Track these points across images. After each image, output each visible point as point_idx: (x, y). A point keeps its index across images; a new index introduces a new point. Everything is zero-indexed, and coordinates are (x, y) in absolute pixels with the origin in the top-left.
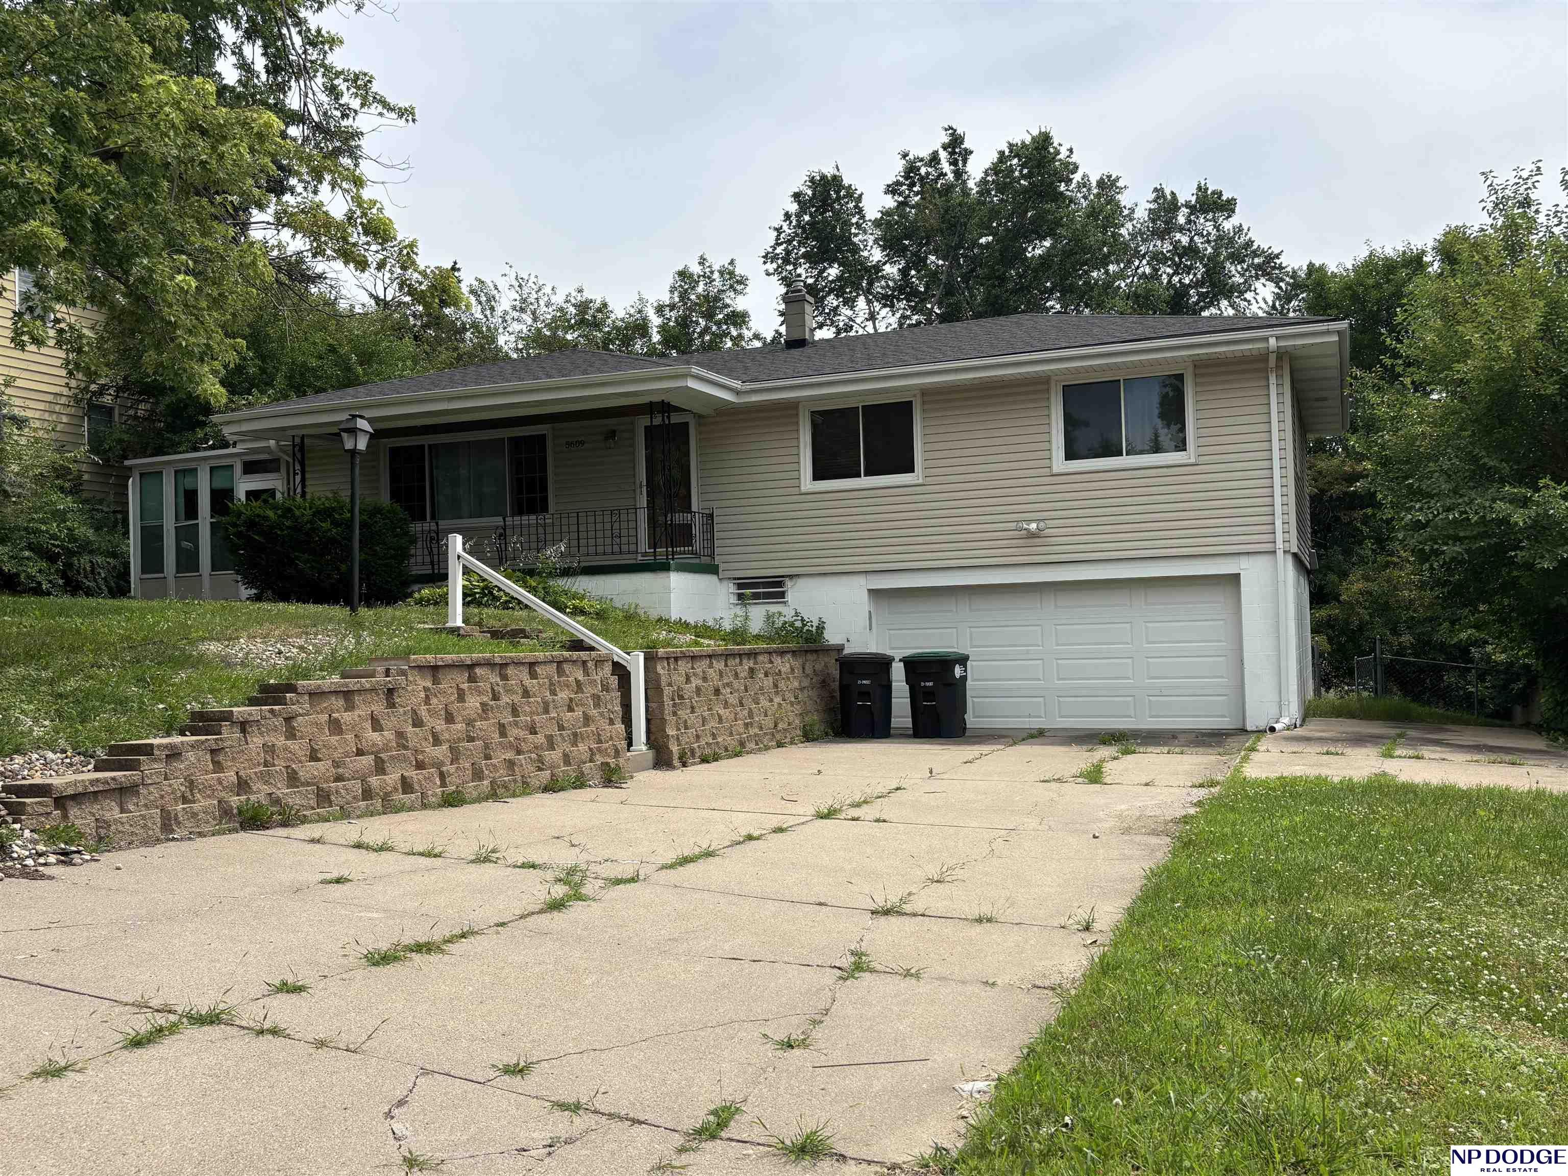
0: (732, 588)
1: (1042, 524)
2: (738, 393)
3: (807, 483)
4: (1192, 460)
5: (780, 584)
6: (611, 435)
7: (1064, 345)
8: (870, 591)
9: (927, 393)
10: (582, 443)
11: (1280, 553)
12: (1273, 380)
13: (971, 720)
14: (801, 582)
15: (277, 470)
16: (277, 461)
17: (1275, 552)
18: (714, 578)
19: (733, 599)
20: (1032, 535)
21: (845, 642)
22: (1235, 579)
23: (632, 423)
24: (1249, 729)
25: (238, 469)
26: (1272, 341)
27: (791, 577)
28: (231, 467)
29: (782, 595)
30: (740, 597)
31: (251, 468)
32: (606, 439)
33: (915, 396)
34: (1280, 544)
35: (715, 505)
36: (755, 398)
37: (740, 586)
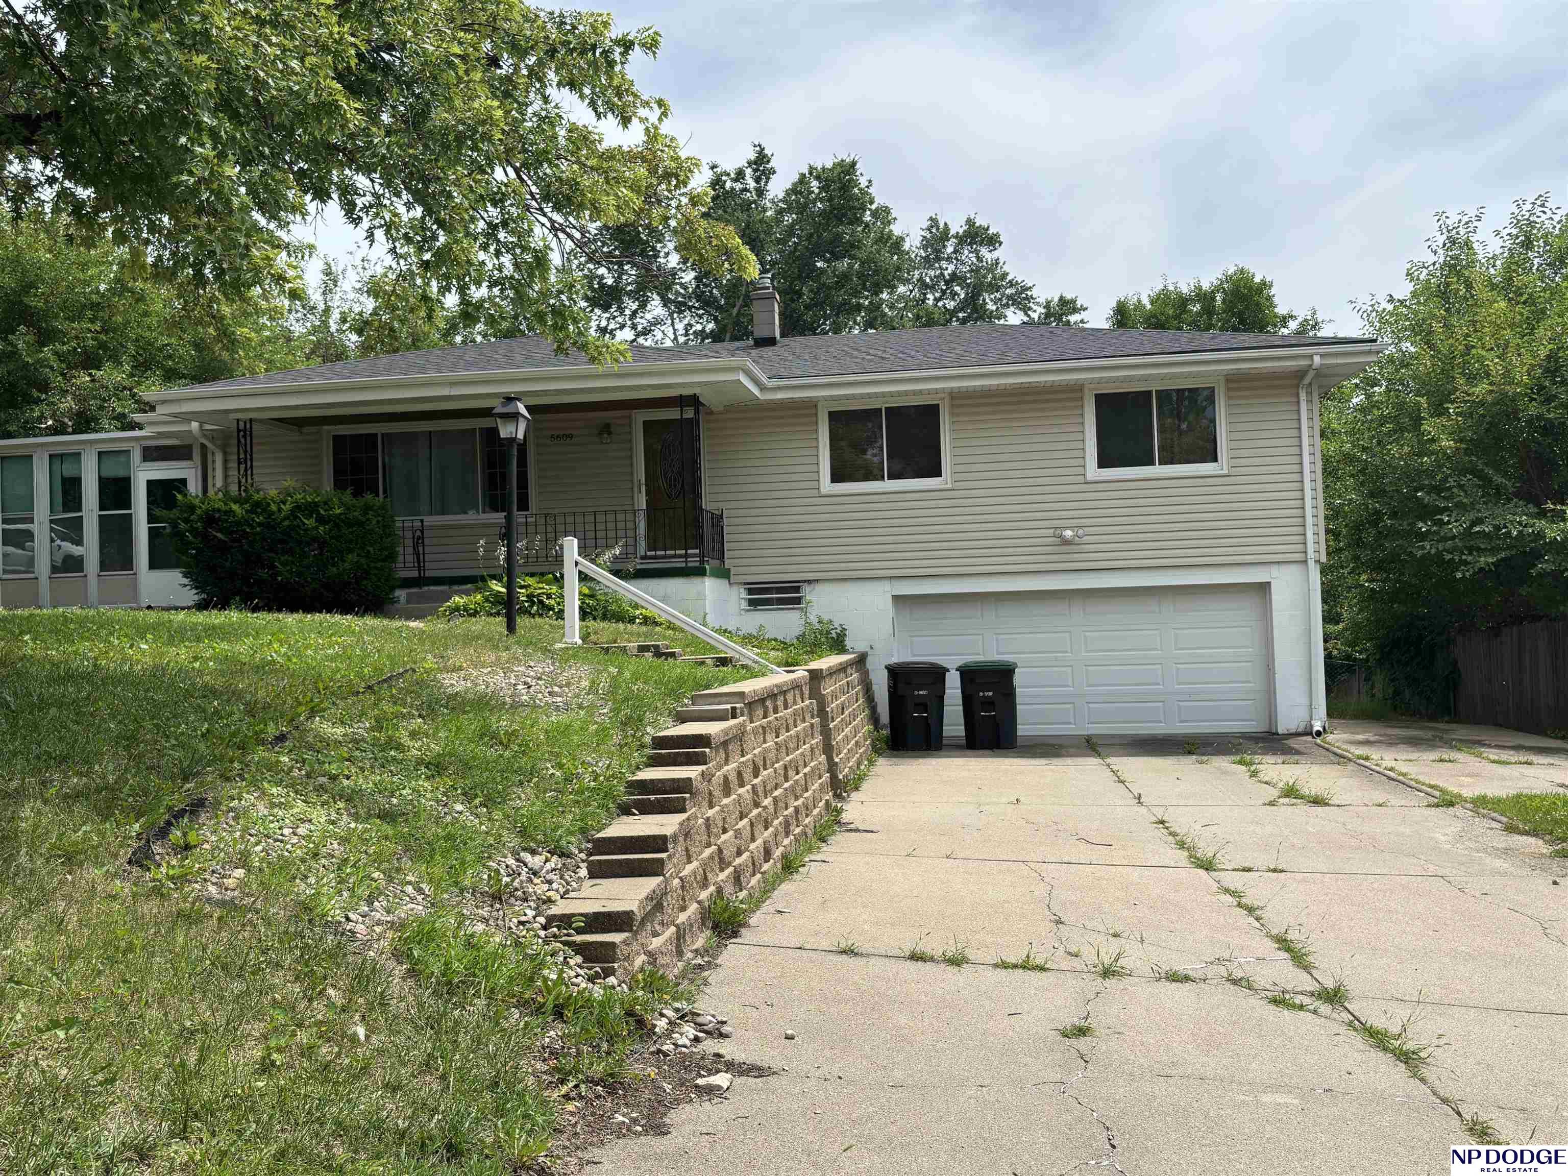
0: (744, 594)
1: (1080, 532)
2: (762, 388)
3: (826, 485)
4: (1225, 472)
5: (797, 590)
6: (606, 429)
7: (1107, 354)
8: (897, 599)
9: (961, 399)
10: (571, 436)
11: (1311, 563)
12: (1303, 396)
13: (1024, 729)
14: (819, 587)
15: (189, 457)
16: (189, 448)
17: (1305, 562)
18: (725, 582)
19: (744, 605)
20: (1066, 542)
21: (868, 649)
22: (1264, 588)
23: (630, 417)
24: (1280, 732)
25: (136, 456)
26: (1317, 359)
27: (809, 582)
28: (127, 452)
29: (798, 601)
30: (752, 603)
31: (153, 454)
32: (600, 434)
33: (942, 399)
34: (1311, 554)
35: (721, 505)
36: (780, 395)
37: (750, 591)
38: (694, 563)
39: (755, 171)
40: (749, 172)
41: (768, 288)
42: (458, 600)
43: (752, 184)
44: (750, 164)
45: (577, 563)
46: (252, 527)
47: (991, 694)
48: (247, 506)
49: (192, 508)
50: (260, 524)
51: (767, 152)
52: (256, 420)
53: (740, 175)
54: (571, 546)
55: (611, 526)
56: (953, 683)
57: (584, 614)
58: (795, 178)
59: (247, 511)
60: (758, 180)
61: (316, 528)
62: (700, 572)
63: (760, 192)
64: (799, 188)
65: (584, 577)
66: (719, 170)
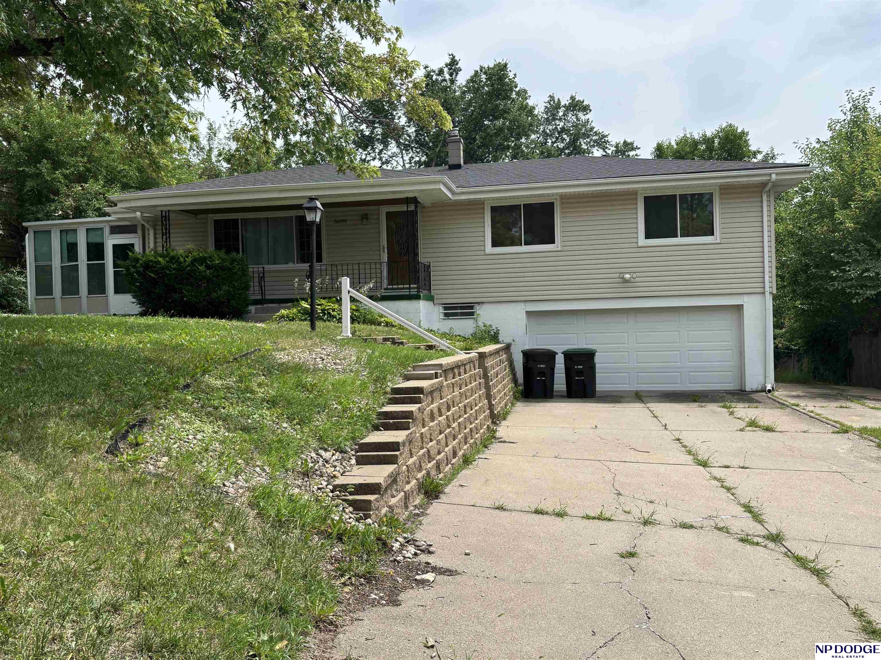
0: (442, 310)
1: (634, 275)
2: (453, 193)
3: (489, 248)
4: (718, 241)
5: (472, 308)
6: (365, 217)
7: (651, 173)
8: (527, 312)
9: (566, 199)
10: (345, 221)
11: (767, 294)
12: (765, 198)
13: (599, 387)
14: (485, 307)
15: (136, 232)
16: (136, 226)
17: (764, 293)
18: (431, 303)
19: (442, 316)
20: (626, 281)
21: (511, 341)
22: (739, 308)
23: (378, 210)
24: (747, 390)
25: (107, 231)
26: (774, 176)
27: (478, 303)
28: (102, 229)
29: (472, 314)
30: (446, 315)
31: (116, 230)
32: (362, 219)
33: (556, 199)
34: (767, 289)
35: (431, 260)
36: (463, 197)
37: (445, 308)
38: (414, 292)
39: (450, 69)
40: (446, 70)
41: (457, 136)
42: (284, 312)
43: (448, 77)
44: (447, 65)
45: (349, 292)
46: (170, 271)
47: (581, 367)
48: (167, 259)
49: (137, 260)
50: (174, 269)
51: (457, 58)
52: (172, 211)
53: (441, 72)
54: (346, 282)
55: (368, 271)
56: (560, 360)
57: (353, 320)
58: (472, 73)
59: (167, 262)
60: (451, 75)
61: (205, 271)
62: (417, 297)
63: (452, 82)
64: (474, 79)
65: (353, 300)
66: (429, 69)
